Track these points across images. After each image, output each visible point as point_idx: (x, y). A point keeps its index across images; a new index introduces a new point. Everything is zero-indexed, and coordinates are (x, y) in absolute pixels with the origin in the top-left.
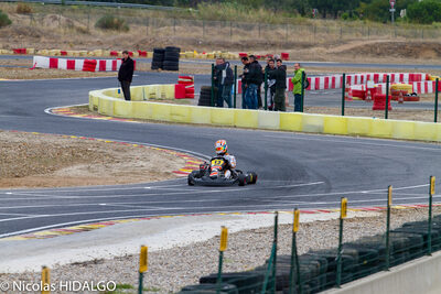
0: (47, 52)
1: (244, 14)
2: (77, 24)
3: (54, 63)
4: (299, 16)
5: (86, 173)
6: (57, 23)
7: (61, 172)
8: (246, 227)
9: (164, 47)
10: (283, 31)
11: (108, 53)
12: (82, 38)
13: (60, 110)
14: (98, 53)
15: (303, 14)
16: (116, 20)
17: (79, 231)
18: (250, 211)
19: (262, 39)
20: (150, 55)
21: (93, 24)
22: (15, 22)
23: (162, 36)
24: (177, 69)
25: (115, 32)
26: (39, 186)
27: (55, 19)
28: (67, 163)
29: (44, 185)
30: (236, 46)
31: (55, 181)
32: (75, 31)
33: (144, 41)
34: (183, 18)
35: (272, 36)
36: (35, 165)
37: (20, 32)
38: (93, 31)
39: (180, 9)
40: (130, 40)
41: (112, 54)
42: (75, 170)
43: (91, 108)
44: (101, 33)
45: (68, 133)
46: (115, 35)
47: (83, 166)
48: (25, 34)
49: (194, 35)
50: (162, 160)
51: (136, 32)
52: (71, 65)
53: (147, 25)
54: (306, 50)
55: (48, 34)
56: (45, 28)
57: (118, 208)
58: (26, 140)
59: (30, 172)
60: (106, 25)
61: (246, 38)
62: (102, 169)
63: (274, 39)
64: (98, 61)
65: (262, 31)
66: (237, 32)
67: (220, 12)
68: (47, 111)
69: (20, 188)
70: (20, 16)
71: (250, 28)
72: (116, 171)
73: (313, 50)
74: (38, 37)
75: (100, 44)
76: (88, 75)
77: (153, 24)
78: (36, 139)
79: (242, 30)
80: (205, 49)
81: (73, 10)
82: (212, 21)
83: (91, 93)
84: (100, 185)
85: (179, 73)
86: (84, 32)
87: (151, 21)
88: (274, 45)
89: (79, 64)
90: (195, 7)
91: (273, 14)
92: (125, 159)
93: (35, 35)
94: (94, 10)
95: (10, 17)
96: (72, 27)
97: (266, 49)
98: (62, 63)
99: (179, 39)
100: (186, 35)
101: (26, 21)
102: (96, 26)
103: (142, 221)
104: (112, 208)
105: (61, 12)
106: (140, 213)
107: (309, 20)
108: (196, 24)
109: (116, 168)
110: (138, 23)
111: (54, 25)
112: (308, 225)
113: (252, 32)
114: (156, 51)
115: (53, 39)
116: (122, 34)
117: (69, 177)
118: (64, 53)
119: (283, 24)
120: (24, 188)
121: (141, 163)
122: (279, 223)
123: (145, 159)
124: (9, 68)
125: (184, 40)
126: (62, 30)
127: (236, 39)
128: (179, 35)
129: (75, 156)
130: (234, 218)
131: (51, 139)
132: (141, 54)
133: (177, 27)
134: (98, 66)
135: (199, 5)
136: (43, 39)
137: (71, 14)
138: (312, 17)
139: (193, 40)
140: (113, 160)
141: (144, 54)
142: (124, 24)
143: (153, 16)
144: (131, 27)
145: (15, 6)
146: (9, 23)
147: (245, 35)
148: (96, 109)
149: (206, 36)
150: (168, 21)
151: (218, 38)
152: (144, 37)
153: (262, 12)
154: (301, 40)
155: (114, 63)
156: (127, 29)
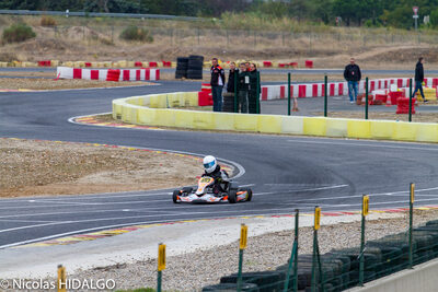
0: (72, 63)
1: (268, 23)
2: (101, 36)
3: (77, 74)
4: (322, 24)
5: (109, 180)
6: (81, 35)
7: (85, 180)
8: (270, 230)
9: (187, 56)
10: (307, 40)
11: (132, 63)
12: (106, 49)
13: (83, 119)
14: (122, 64)
15: (327, 22)
16: (140, 31)
17: (101, 237)
18: (273, 214)
19: (286, 47)
20: (174, 65)
21: (117, 35)
22: (39, 35)
23: (186, 46)
24: (201, 78)
25: (139, 43)
26: (62, 193)
27: (80, 31)
28: (89, 170)
29: (67, 192)
30: (260, 55)
31: (78, 188)
32: (99, 42)
33: (169, 52)
34: (207, 28)
35: (296, 44)
36: (58, 173)
37: (44, 45)
38: (117, 42)
39: (203, 20)
40: (154, 51)
41: (136, 65)
42: (99, 177)
43: (115, 116)
44: (125, 44)
45: (91, 141)
46: (139, 46)
47: (106, 173)
48: (49, 46)
49: (218, 45)
50: (185, 166)
51: (160, 43)
52: (95, 75)
53: (172, 36)
54: (330, 58)
55: (73, 46)
56: (69, 40)
57: (141, 213)
58: (50, 149)
59: (53, 179)
60: (131, 36)
61: (271, 47)
62: (125, 176)
63: (299, 47)
64: (122, 71)
65: (286, 40)
66: (261, 41)
67: (244, 21)
68: (70, 120)
69: (43, 196)
70: (45, 29)
71: (274, 37)
72: (139, 177)
73: (337, 57)
74: (62, 49)
75: (124, 55)
76: (111, 85)
77: (177, 34)
78: (59, 147)
79: (265, 39)
80: (229, 58)
81: (97, 22)
82: (236, 30)
83: (114, 102)
84: (123, 192)
85: (203, 81)
86: (108, 44)
87: (175, 31)
88: (297, 53)
89: (103, 74)
90: (219, 16)
91: (296, 22)
92: (149, 165)
93: (59, 47)
94: (118, 22)
95: (34, 30)
96: (96, 38)
97: (291, 57)
98: (86, 73)
99: (203, 49)
100: (210, 45)
101: (51, 33)
102: (121, 37)
103: (164, 226)
104: (136, 214)
105: (85, 24)
106: (162, 218)
107: (333, 28)
108: (220, 34)
109: (139, 174)
110: (162, 33)
111: (78, 37)
112: (332, 227)
113: (276, 41)
114: (180, 60)
115: (78, 50)
116: (147, 45)
117: (92, 184)
118: (88, 65)
119: (307, 32)
120: (47, 195)
121: (164, 169)
122: (300, 226)
123: (169, 166)
124: (33, 79)
125: (208, 50)
126: (86, 42)
127: (260, 48)
128: (203, 45)
129: (98, 164)
130: (258, 221)
131: (74, 147)
132: (165, 64)
133: (201, 37)
134: (121, 76)
135: (223, 15)
136: (67, 51)
137: (94, 26)
138: (336, 25)
139: (217, 49)
140: (136, 166)
141: (169, 64)
142: (148, 35)
143: (177, 27)
144: (156, 37)
145: (39, 19)
146: (34, 35)
147: (268, 44)
148: (119, 117)
149: (231, 45)
150: (193, 31)
151: (243, 47)
152: (168, 47)
153: (286, 21)
154: (325, 48)
155: (138, 73)
156: (151, 40)
